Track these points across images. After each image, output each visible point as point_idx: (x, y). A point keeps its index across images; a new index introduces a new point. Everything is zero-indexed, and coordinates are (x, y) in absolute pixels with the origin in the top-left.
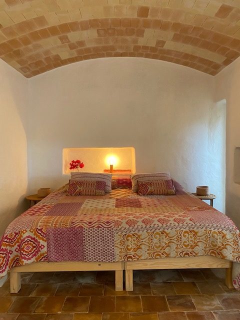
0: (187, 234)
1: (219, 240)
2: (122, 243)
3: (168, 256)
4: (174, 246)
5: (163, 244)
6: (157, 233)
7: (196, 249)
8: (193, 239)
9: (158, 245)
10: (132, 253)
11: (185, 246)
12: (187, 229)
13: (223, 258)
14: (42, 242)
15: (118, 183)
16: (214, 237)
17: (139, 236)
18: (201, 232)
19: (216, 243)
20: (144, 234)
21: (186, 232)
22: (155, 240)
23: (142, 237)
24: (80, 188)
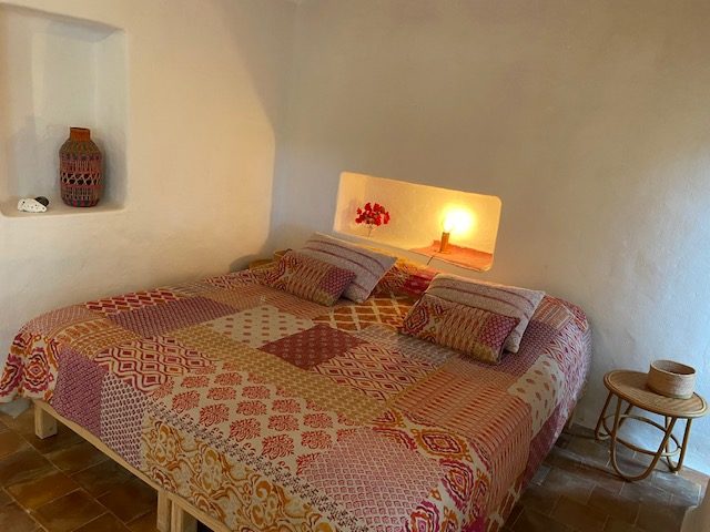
0: (265, 491)
2: (154, 437)
5: (216, 486)
6: (211, 453)
8: (273, 512)
9: (208, 481)
10: (164, 469)
11: (256, 518)
12: (269, 480)
14: (53, 371)
17: (181, 440)
18: (296, 504)
21: (265, 485)
22: (205, 467)
23: (185, 446)
24: (288, 275)
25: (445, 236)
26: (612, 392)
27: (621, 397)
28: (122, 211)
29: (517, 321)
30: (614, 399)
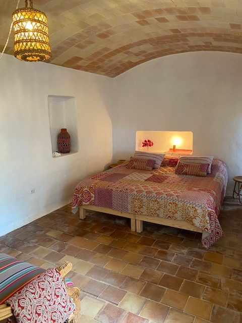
0: (171, 205)
1: (191, 212)
2: (132, 202)
3: (158, 216)
4: (162, 211)
5: (155, 208)
6: (153, 201)
7: (176, 215)
8: (174, 208)
9: (152, 208)
10: (137, 209)
11: (169, 212)
12: (171, 202)
13: (193, 224)
14: (92, 195)
15: (170, 162)
16: (188, 209)
17: (142, 200)
18: (180, 204)
19: (189, 214)
20: (145, 200)
21: (170, 203)
22: (151, 205)
23: (144, 201)
24: (135, 164)
25: (174, 146)
26: (236, 181)
27: (239, 182)
28: (78, 153)
29: (209, 165)
30: (237, 183)
